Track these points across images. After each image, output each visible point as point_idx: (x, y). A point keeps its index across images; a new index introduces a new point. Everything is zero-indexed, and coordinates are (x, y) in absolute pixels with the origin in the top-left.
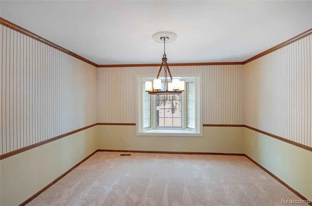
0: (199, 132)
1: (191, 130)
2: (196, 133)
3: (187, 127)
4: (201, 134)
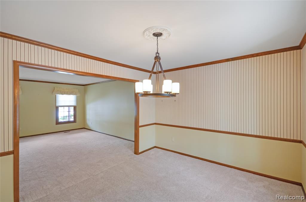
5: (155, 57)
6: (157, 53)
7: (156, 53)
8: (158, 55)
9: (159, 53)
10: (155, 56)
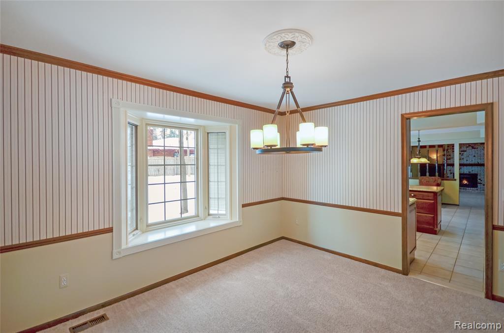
0: (236, 219)
1: (219, 217)
2: (232, 221)
3: (209, 215)
4: (241, 221)
5: (284, 84)
6: (287, 77)
7: (285, 77)
8: (287, 80)
9: (290, 77)
10: (284, 82)
